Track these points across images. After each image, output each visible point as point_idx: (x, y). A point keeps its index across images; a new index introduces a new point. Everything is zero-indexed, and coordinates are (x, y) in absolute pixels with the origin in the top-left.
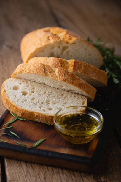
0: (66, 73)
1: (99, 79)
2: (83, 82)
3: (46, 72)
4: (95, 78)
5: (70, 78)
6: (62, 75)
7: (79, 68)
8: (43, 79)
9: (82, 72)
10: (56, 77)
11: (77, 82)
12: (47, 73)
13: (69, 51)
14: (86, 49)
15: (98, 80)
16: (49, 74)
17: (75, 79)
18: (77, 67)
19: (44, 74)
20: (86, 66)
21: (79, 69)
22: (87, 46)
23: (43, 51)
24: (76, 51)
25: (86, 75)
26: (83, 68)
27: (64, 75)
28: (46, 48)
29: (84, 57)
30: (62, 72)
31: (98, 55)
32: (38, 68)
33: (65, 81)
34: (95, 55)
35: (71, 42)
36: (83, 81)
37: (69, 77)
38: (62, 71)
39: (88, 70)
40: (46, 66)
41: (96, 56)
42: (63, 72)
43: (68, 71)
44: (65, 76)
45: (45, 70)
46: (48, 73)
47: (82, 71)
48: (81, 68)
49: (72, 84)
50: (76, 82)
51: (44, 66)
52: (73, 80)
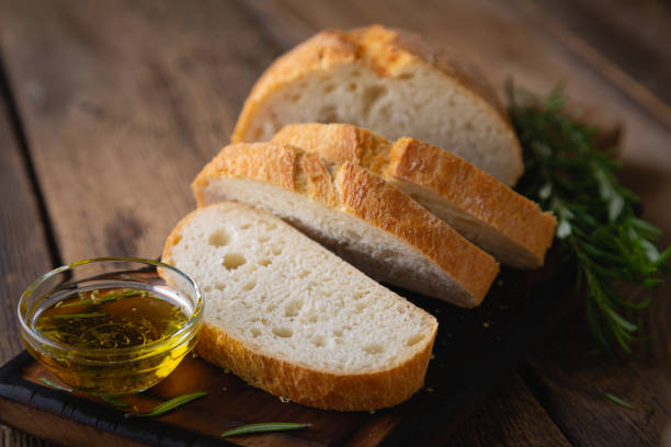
0: (371, 186)
1: (497, 222)
2: (436, 225)
3: (301, 176)
4: (483, 217)
5: (383, 203)
6: (356, 193)
7: (422, 167)
8: (292, 204)
9: (433, 184)
10: (334, 198)
11: (409, 222)
12: (305, 184)
13: (390, 104)
14: (452, 104)
15: (494, 224)
16: (310, 185)
17: (406, 212)
18: (414, 164)
19: (292, 186)
20: (452, 167)
21: (423, 172)
22: (457, 92)
23: (296, 98)
24: (417, 107)
25: (445, 197)
26: (438, 170)
27: (361, 192)
28: (304, 85)
29: (450, 134)
30: (356, 180)
31: (499, 132)
32: (273, 163)
33: (362, 215)
34: (489, 129)
35: (395, 70)
36: (433, 222)
37: (379, 200)
38: (357, 177)
39: (458, 182)
40: (304, 158)
41: (494, 133)
42: (360, 183)
43: (378, 179)
44: (364, 195)
45: (297, 170)
46: (309, 180)
47: (430, 181)
48: (429, 169)
49: (388, 229)
50: (407, 221)
51: (299, 155)
52: (396, 213)
